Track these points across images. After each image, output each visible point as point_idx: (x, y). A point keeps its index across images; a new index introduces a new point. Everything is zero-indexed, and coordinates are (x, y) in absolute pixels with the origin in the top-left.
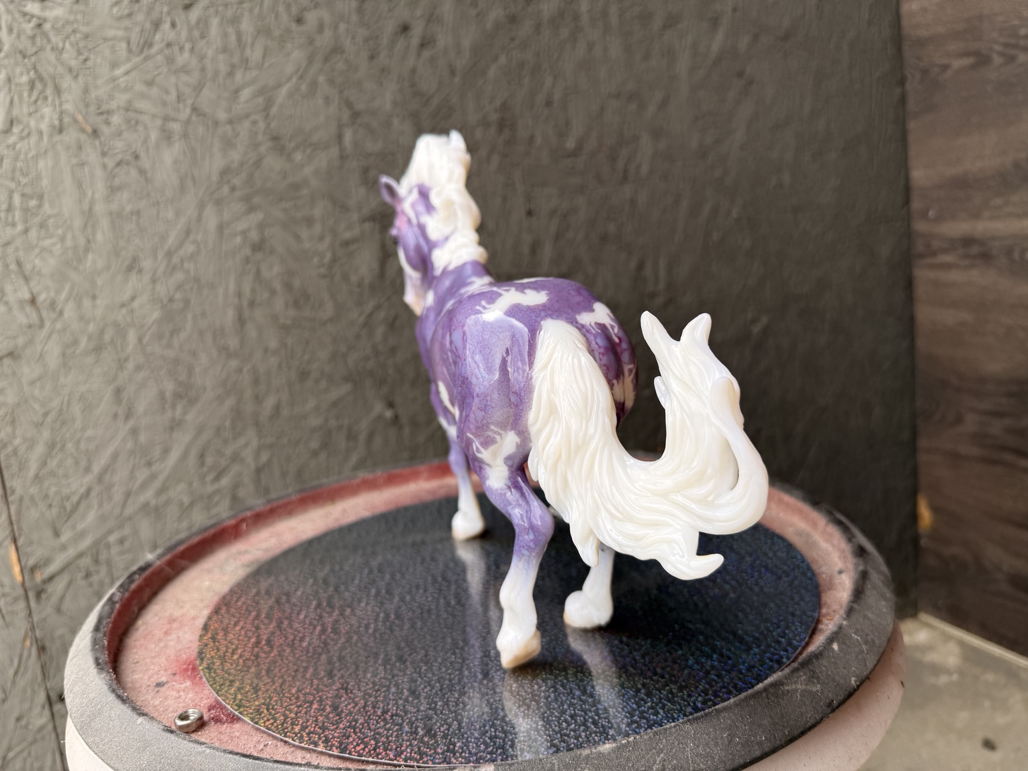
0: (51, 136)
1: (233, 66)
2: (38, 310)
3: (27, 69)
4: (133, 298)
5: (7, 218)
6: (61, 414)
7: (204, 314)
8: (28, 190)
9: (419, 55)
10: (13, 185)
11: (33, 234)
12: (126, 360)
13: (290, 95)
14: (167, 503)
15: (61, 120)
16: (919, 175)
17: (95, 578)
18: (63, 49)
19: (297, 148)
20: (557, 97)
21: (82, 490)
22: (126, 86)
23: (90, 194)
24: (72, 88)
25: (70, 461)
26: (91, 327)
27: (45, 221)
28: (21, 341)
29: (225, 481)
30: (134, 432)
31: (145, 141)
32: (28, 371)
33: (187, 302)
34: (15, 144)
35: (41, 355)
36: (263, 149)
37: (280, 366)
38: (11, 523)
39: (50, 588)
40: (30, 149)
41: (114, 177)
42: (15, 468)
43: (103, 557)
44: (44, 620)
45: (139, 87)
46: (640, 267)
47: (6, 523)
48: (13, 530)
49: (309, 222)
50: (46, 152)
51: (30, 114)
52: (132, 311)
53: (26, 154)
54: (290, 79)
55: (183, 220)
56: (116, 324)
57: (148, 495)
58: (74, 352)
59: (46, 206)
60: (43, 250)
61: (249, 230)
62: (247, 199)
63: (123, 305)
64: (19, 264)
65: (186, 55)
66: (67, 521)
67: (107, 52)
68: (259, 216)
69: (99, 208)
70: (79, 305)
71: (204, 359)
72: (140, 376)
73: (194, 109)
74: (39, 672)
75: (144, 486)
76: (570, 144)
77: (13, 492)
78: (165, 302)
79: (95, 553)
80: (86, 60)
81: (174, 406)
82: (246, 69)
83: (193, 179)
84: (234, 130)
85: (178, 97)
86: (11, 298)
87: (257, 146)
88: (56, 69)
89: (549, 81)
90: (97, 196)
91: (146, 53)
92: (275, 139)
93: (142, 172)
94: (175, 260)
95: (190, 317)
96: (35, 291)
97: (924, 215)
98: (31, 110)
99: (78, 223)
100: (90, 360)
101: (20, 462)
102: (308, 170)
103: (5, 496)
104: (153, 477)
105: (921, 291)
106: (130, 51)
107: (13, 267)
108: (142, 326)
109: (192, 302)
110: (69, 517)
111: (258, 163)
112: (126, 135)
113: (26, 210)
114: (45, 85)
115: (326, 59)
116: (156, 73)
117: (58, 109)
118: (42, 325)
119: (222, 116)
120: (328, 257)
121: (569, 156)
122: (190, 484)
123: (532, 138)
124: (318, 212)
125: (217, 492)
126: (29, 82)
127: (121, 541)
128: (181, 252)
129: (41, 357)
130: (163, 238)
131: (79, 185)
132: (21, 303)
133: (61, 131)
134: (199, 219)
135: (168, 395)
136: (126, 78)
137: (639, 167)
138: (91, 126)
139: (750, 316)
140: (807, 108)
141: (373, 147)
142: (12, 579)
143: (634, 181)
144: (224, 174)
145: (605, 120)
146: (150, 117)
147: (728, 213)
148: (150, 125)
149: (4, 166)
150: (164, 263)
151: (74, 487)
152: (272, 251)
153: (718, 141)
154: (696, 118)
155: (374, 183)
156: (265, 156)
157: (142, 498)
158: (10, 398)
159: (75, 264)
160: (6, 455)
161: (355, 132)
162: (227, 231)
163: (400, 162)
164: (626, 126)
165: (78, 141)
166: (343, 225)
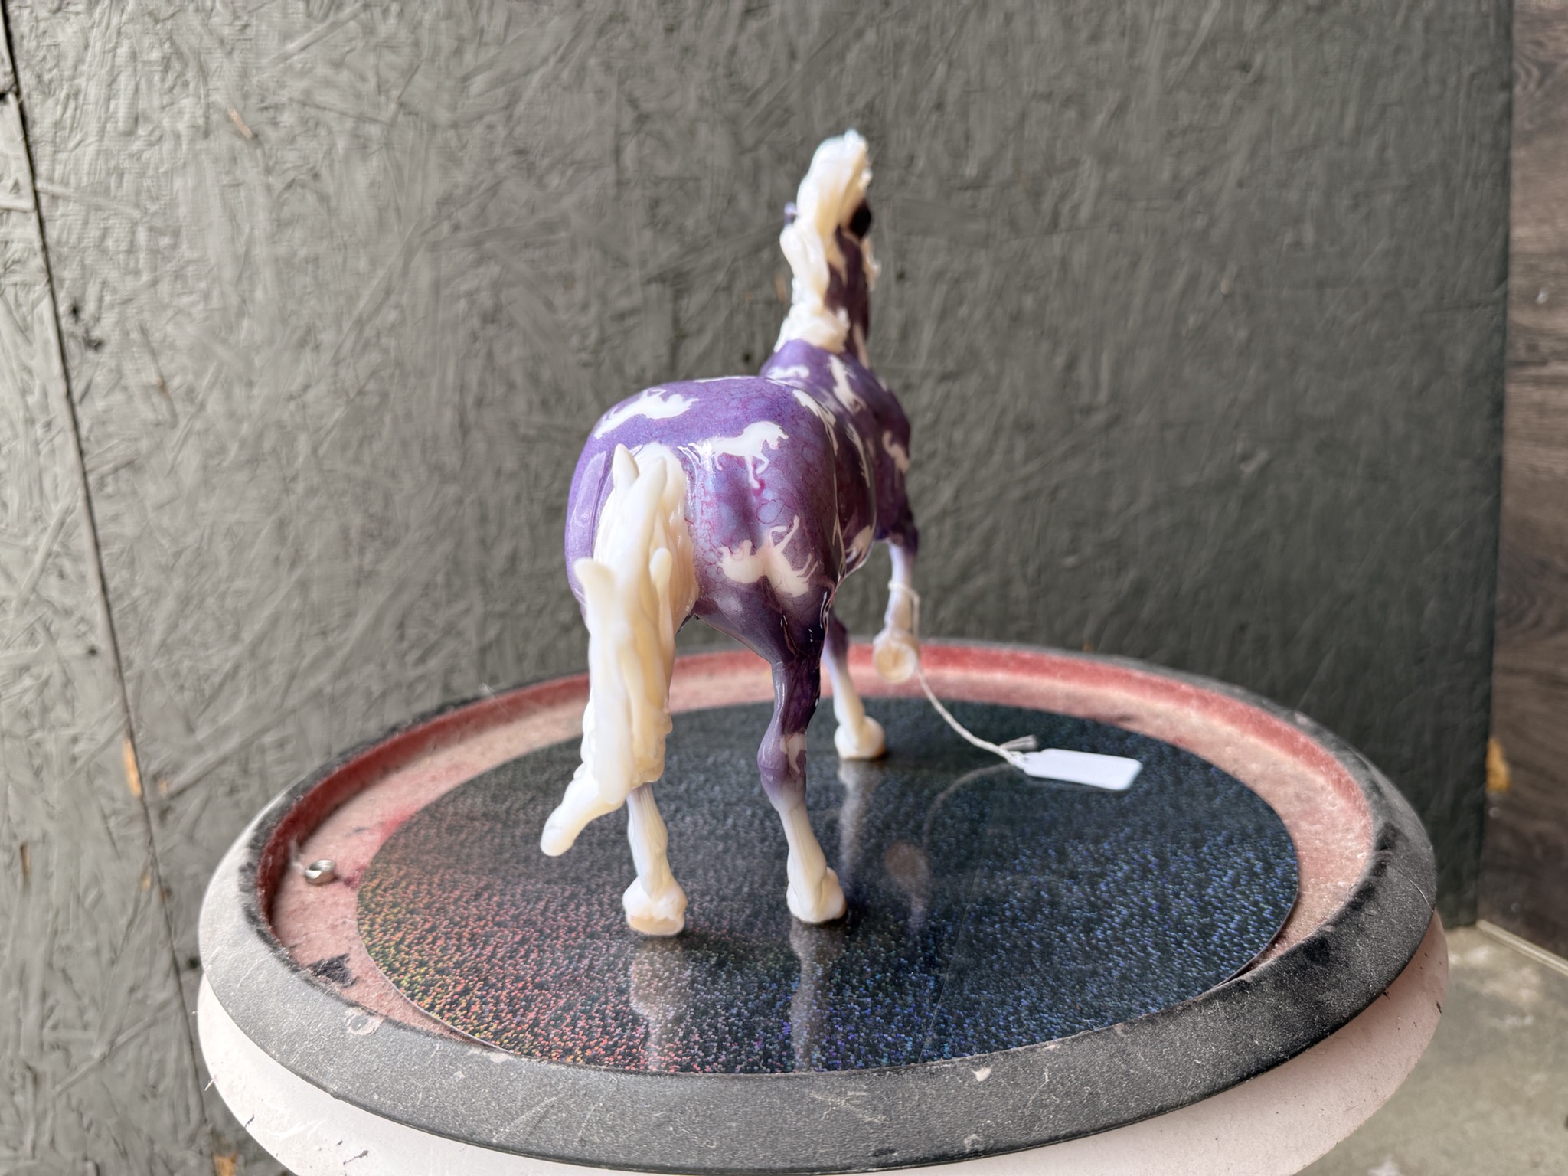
0: (192, 141)
1: (461, 40)
2: (169, 400)
3: (161, 40)
4: (306, 388)
5: (127, 264)
6: (200, 554)
7: (408, 415)
8: (158, 222)
9: (742, 26)
10: (136, 214)
11: (164, 287)
12: (294, 479)
13: (545, 86)
14: (349, 691)
15: (207, 118)
16: (1523, 234)
17: (243, 796)
18: (212, 10)
19: (551, 168)
20: (953, 93)
21: (227, 667)
22: (302, 68)
23: (247, 230)
24: (224, 69)
25: (209, 625)
26: (245, 429)
27: (182, 268)
28: (144, 445)
29: (434, 663)
30: (303, 585)
31: (329, 153)
32: (153, 490)
33: (384, 396)
34: (141, 152)
35: (172, 467)
36: (501, 167)
37: (518, 499)
38: (126, 710)
39: (179, 806)
40: (162, 161)
41: (283, 204)
42: (132, 631)
43: (254, 766)
44: (171, 850)
45: (322, 70)
46: (1071, 365)
47: (119, 710)
48: (129, 720)
49: (568, 281)
50: (185, 165)
51: (163, 108)
52: (304, 407)
53: (157, 168)
54: (545, 61)
55: (381, 273)
56: (280, 425)
57: (322, 678)
58: (219, 464)
59: (184, 246)
60: (179, 311)
61: (478, 290)
62: (477, 243)
63: (291, 398)
64: (144, 331)
65: (392, 21)
66: (204, 710)
67: (277, 16)
68: (494, 270)
69: (261, 252)
70: (228, 396)
71: (408, 483)
72: (312, 505)
73: (402, 105)
74: (161, 924)
75: (316, 665)
76: (971, 170)
77: (130, 665)
78: (352, 395)
79: (243, 757)
80: (245, 27)
81: (362, 551)
82: (480, 44)
83: (398, 210)
84: (459, 138)
85: (379, 87)
86: (131, 381)
87: (493, 162)
88: (201, 39)
89: (941, 70)
90: (256, 232)
91: (331, 18)
92: (521, 152)
93: (323, 198)
94: (369, 332)
95: (388, 418)
96: (166, 373)
97: (1530, 299)
98: (165, 102)
99: (228, 273)
100: (242, 477)
101: (141, 622)
102: (568, 202)
103: (119, 670)
104: (329, 653)
105: (1514, 419)
106: (309, 15)
107: (135, 335)
108: (318, 430)
109: (392, 396)
110: (208, 706)
111: (494, 190)
112: (301, 142)
113: (154, 252)
114: (186, 65)
115: (601, 32)
116: (347, 49)
117: (203, 101)
118: (174, 424)
119: (443, 116)
120: (594, 336)
121: (966, 189)
122: (383, 666)
123: (911, 158)
124: (580, 267)
125: (421, 678)
126: (163, 58)
127: (281, 744)
128: (377, 322)
129: (173, 470)
130: (352, 299)
131: (232, 217)
132: (146, 389)
133: (206, 134)
134: (405, 271)
135: (354, 534)
136: (302, 55)
137: (1076, 209)
138: (250, 127)
139: (1240, 447)
140: (1349, 122)
141: (666, 168)
142: (127, 789)
143: (1069, 230)
144: (443, 204)
145: (1026, 134)
146: (337, 115)
147: (1214, 286)
148: (336, 128)
149: (125, 185)
150: (353, 337)
151: (216, 661)
152: (511, 325)
153: (1203, 172)
154: (1170, 135)
155: (666, 223)
156: (505, 177)
157: (313, 683)
158: (129, 527)
159: (223, 333)
160: (119, 611)
161: (641, 145)
162: (445, 292)
163: (708, 191)
164: (1059, 145)
165: (232, 149)
166: (617, 288)
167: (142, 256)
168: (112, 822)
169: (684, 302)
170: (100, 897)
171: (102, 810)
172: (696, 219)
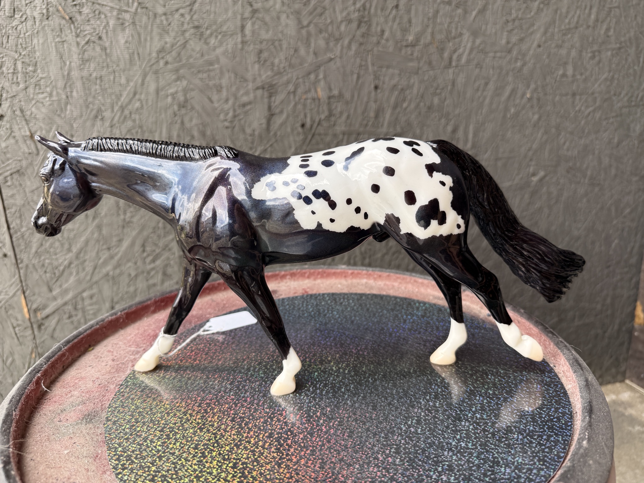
0: (41, 21)
2: (34, 142)
5: (13, 79)
8: (27, 60)
10: (16, 55)
11: (31, 90)
14: (121, 274)
15: (47, 10)
17: (75, 319)
19: (211, 34)
21: (66, 263)
23: (68, 63)
25: (57, 244)
27: (38, 81)
28: (24, 163)
29: (158, 262)
30: (99, 227)
31: (106, 27)
32: (29, 184)
34: (17, 26)
35: (37, 173)
36: (187, 35)
38: (21, 281)
39: (47, 323)
40: (27, 30)
41: (85, 51)
42: (23, 247)
43: (79, 307)
44: (43, 342)
46: (455, 130)
47: (18, 281)
49: (219, 89)
50: (37, 33)
51: (26, 5)
53: (25, 34)
55: (132, 84)
57: (108, 268)
59: (39, 71)
60: (37, 102)
61: (176, 92)
62: (176, 70)
64: (22, 111)
66: (56, 282)
68: (185, 83)
69: (75, 74)
73: (140, 4)
75: (105, 263)
76: (411, 38)
77: (22, 262)
79: (74, 302)
81: (125, 213)
83: (138, 54)
84: (167, 19)
86: (17, 134)
87: (185, 31)
90: (72, 64)
92: (197, 27)
93: (104, 49)
94: (127, 112)
96: (32, 130)
98: (27, 1)
99: (60, 84)
101: (26, 244)
102: (219, 51)
103: (17, 264)
107: (18, 113)
110: (57, 280)
111: (184, 45)
112: (92, 22)
113: (25, 74)
117: (45, 1)
118: (38, 154)
119: (160, 10)
120: (231, 114)
121: (409, 46)
122: (136, 263)
123: (383, 32)
124: (224, 82)
125: (153, 269)
127: (91, 297)
128: (130, 107)
130: (119, 97)
131: (61, 58)
132: (24, 137)
133: (48, 17)
134: (143, 84)
135: (121, 204)
137: (459, 57)
138: (68, 14)
139: (531, 169)
140: (593, 17)
141: (265, 35)
142: (23, 315)
143: (457, 66)
144: (160, 52)
145: (438, 20)
146: (109, 8)
147: (524, 95)
148: (109, 15)
149: (10, 41)
150: (118, 115)
151: (60, 261)
152: (193, 108)
153: (522, 40)
154: (508, 21)
155: (265, 61)
156: (190, 39)
157: (104, 271)
158: (19, 201)
159: (58, 113)
160: (16, 237)
161: (253, 24)
162: (162, 93)
163: (285, 46)
164: (453, 25)
165: (60, 25)
166: (241, 92)
167: (20, 75)
168: (17, 329)
169: (273, 98)
170: (13, 361)
171: (12, 324)
172: (279, 59)
